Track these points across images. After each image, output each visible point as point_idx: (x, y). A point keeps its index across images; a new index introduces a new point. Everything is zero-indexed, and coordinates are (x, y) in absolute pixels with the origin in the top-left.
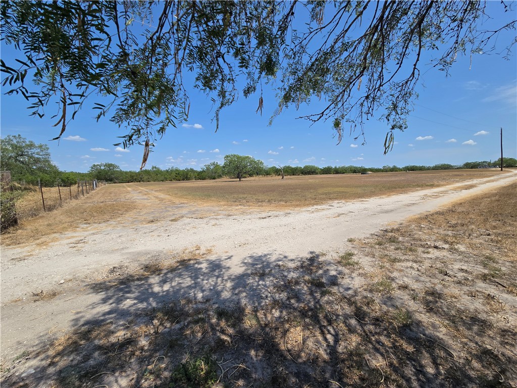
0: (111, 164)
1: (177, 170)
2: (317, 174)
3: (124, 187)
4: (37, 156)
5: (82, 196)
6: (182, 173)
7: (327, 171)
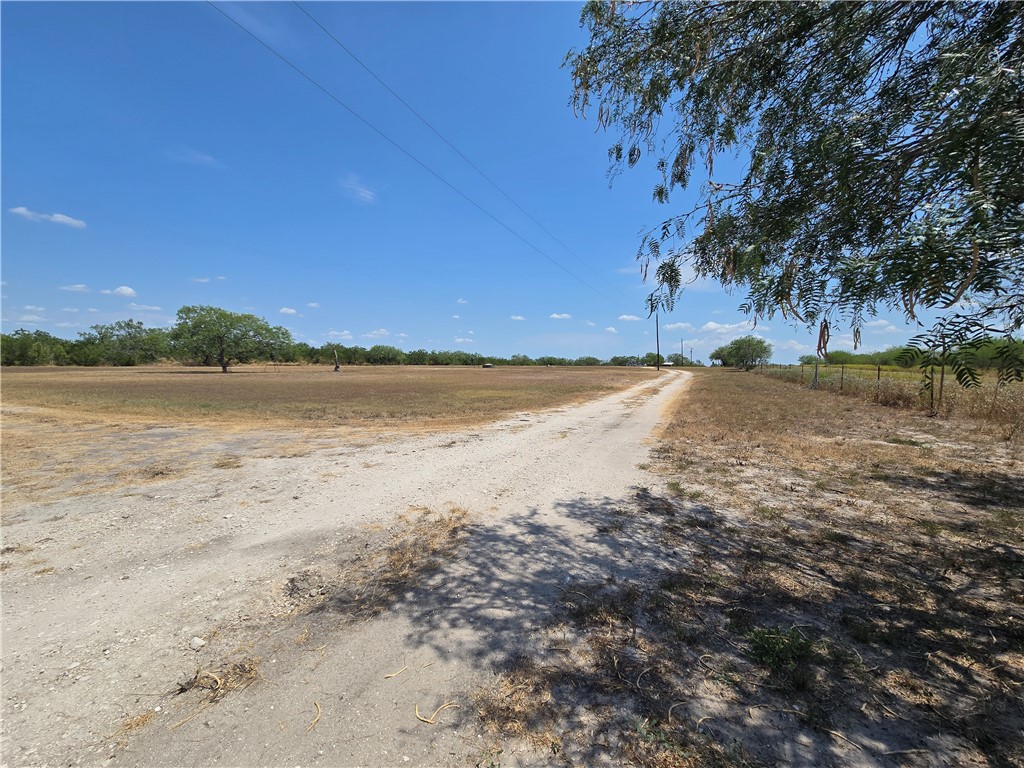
2: (399, 364)
7: (418, 358)
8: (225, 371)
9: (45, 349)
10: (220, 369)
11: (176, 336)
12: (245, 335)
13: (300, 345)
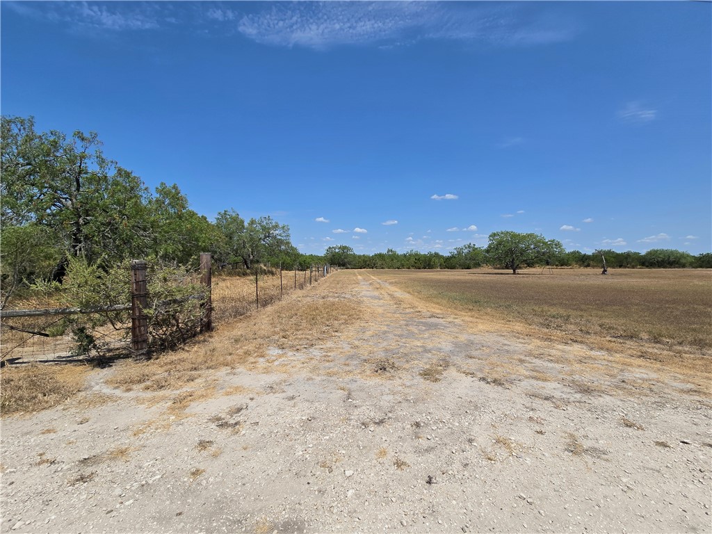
0: (346, 247)
1: (416, 255)
2: (683, 267)
3: (355, 274)
4: (279, 237)
5: (308, 285)
6: (423, 259)
8: (514, 273)
9: (437, 261)
10: (511, 271)
11: (488, 251)
12: (528, 248)
13: (574, 253)
